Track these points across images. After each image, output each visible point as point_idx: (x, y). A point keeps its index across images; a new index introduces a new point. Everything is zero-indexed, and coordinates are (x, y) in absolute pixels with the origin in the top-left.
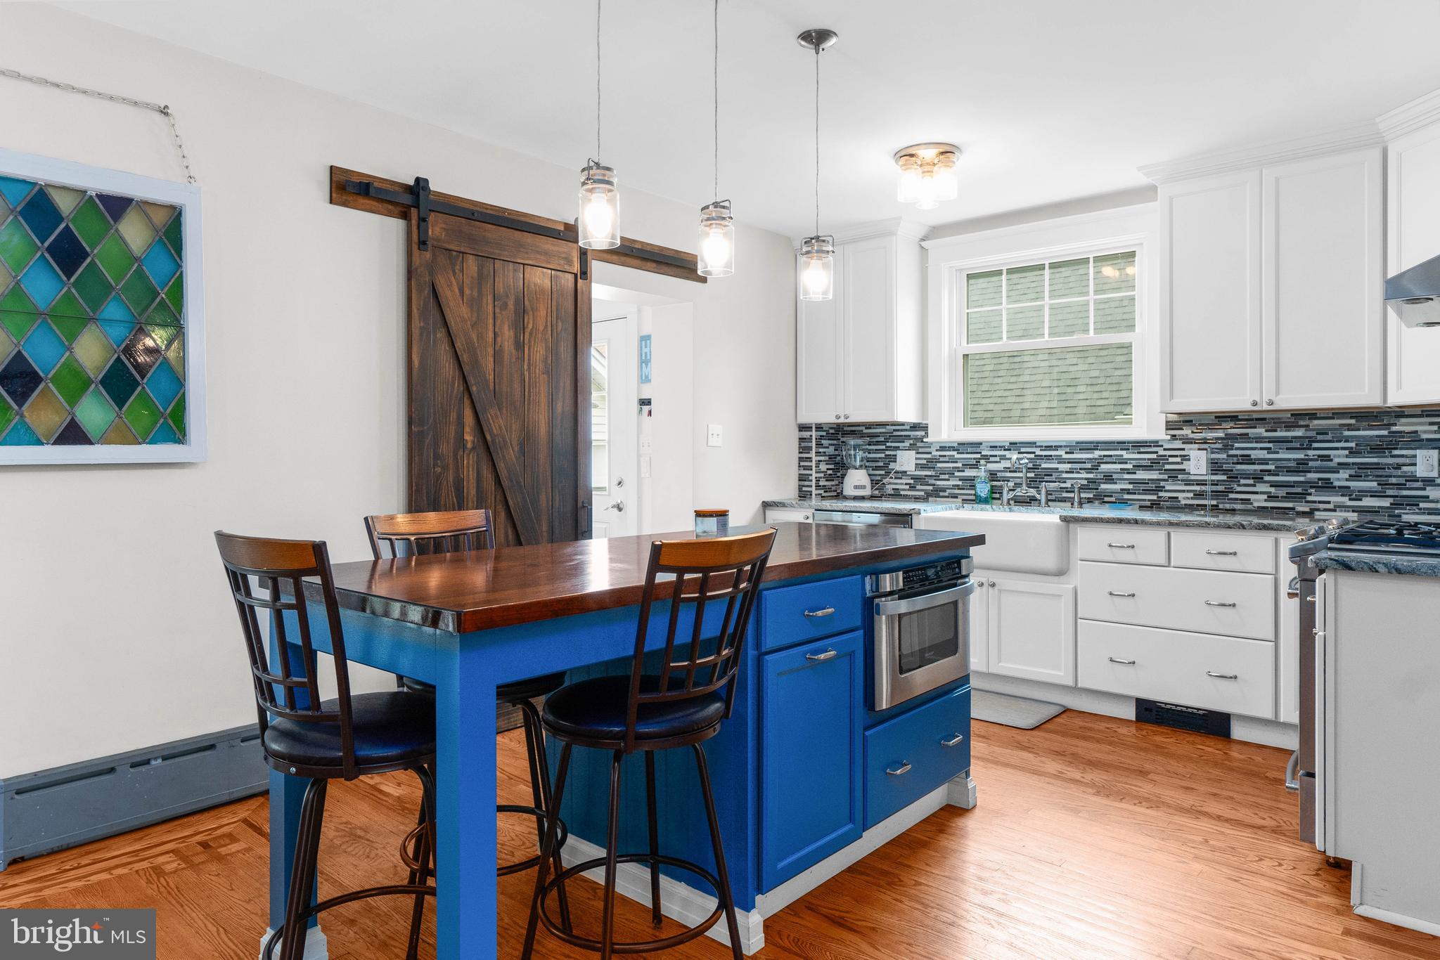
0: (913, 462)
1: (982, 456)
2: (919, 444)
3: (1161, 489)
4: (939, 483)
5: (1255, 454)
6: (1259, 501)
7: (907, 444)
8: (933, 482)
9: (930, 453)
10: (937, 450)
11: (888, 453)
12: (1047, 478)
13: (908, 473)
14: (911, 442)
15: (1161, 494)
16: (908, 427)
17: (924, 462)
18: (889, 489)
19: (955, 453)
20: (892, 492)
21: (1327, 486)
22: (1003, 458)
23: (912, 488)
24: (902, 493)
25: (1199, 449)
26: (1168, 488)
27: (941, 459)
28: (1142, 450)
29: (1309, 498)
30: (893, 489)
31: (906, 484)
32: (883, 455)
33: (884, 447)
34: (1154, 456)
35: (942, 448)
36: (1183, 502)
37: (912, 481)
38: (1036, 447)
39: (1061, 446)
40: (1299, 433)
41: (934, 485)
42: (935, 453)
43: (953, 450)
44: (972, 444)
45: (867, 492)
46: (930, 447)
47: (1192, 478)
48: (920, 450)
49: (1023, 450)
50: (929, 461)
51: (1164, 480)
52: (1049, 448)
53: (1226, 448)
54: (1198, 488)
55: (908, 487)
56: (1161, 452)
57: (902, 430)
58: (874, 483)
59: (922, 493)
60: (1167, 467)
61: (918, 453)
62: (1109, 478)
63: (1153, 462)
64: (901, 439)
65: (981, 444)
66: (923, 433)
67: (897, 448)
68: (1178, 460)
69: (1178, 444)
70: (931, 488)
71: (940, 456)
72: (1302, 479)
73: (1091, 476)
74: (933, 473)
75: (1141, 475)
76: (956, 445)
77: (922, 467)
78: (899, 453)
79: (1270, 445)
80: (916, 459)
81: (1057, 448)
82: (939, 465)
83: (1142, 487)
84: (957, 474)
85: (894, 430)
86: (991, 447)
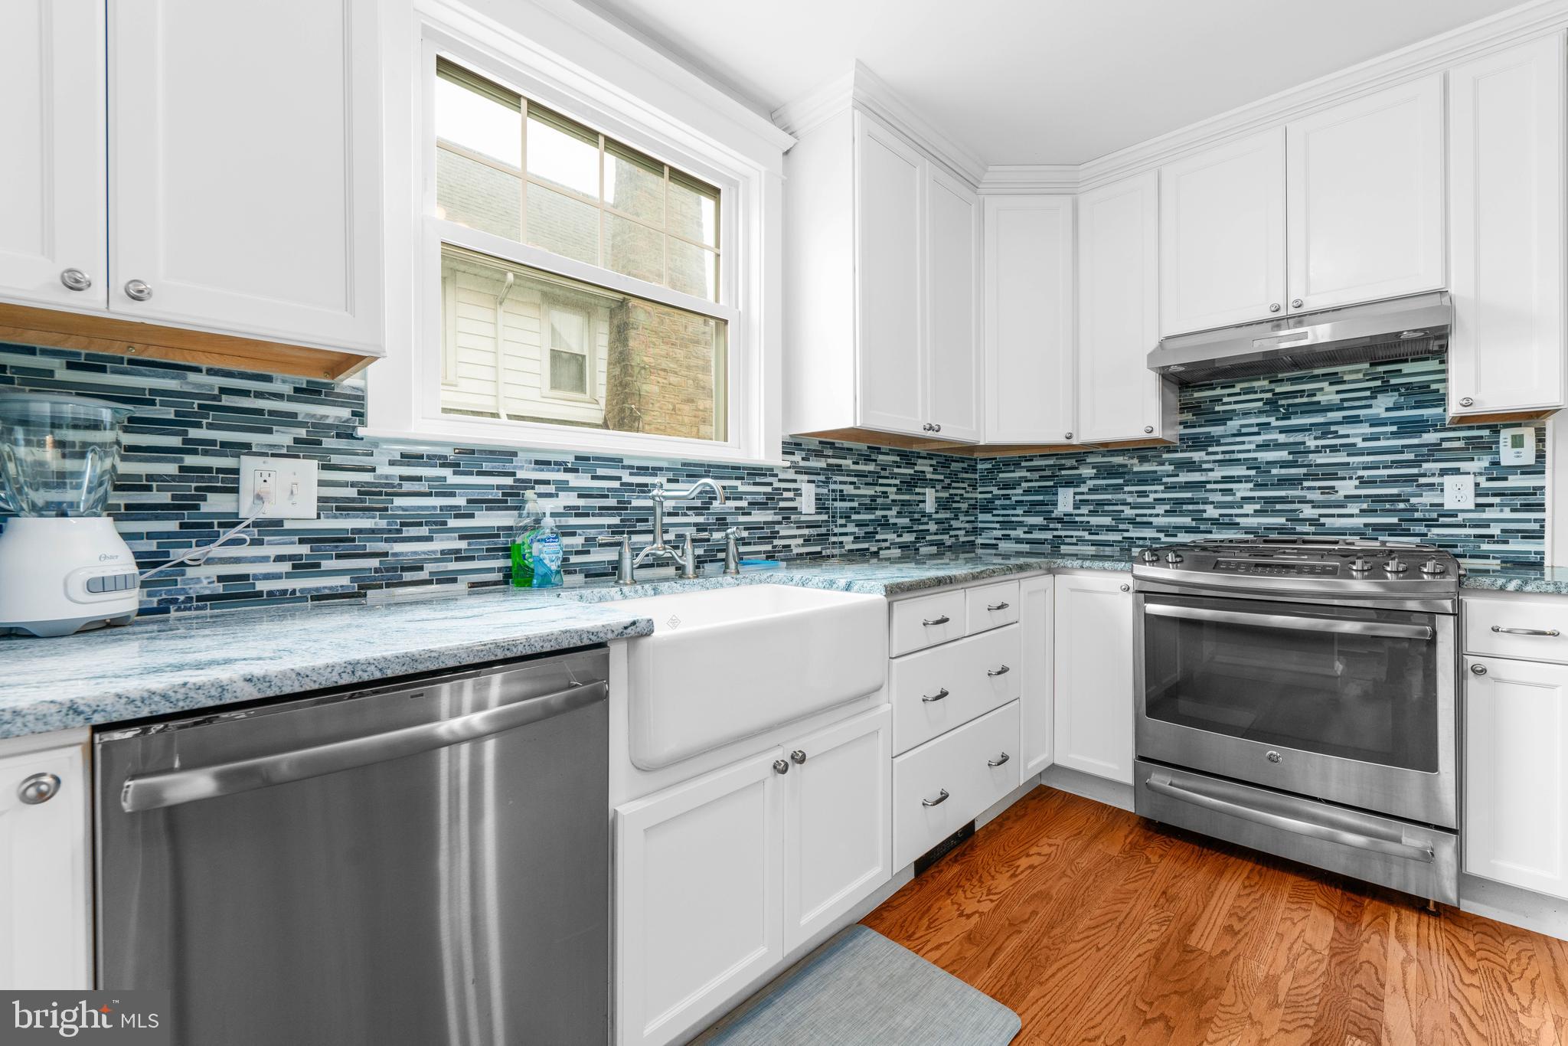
0: (315, 492)
1: (516, 481)
2: (329, 443)
3: (774, 535)
4: (398, 548)
5: (849, 490)
6: (849, 543)
7: (283, 437)
8: (382, 546)
9: (373, 470)
10: (392, 463)
11: (190, 460)
12: (640, 526)
13: (287, 525)
14: (302, 433)
15: (776, 542)
16: (287, 389)
17: (352, 493)
18: (203, 578)
19: (447, 472)
20: (219, 588)
21: (884, 523)
22: (563, 486)
23: (302, 567)
24: (262, 586)
25: (809, 482)
26: (782, 533)
27: (407, 486)
28: (758, 480)
29: (878, 537)
30: (221, 579)
31: (280, 559)
32: (171, 469)
33: (175, 441)
34: (768, 489)
35: (408, 458)
36: (795, 551)
37: (304, 550)
38: (624, 467)
39: (661, 469)
40: (871, 467)
41: (386, 554)
42: (384, 470)
43: (443, 465)
44: (492, 452)
45: (126, 602)
46: (372, 455)
47: (803, 518)
48: (335, 459)
49: (600, 472)
50: (365, 491)
51: (779, 523)
52: (643, 470)
53: (826, 482)
54: (806, 531)
55: (286, 567)
56: (776, 485)
57: (260, 395)
58: (145, 561)
59: (344, 581)
60: (782, 504)
61: (325, 467)
62: (722, 522)
63: (770, 497)
64: (263, 422)
65: (515, 454)
66: (345, 413)
67: (245, 448)
68: (790, 495)
69: (791, 475)
70: (375, 563)
71: (402, 478)
72: (872, 517)
73: (701, 519)
74: (383, 524)
75: (758, 516)
76: (448, 452)
77: (344, 507)
78: (249, 465)
79: (855, 479)
80: (322, 483)
81: (655, 471)
82: (399, 501)
83: (758, 533)
84: (452, 523)
85: (224, 391)
86: (537, 462)
